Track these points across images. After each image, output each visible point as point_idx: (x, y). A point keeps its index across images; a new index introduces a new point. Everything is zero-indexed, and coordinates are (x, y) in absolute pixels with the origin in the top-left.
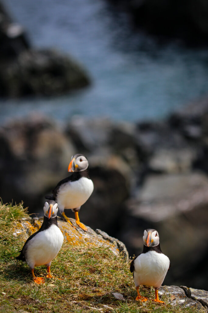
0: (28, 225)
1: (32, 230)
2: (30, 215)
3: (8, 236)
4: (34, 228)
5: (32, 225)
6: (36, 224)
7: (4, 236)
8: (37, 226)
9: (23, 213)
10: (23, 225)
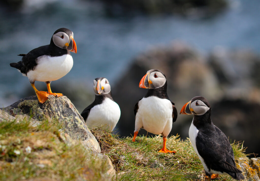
0: (246, 166)
1: (251, 172)
2: (248, 155)
3: (226, 177)
4: (252, 170)
5: (250, 166)
6: (255, 165)
7: (222, 177)
8: (256, 167)
9: (241, 153)
10: (241, 166)
